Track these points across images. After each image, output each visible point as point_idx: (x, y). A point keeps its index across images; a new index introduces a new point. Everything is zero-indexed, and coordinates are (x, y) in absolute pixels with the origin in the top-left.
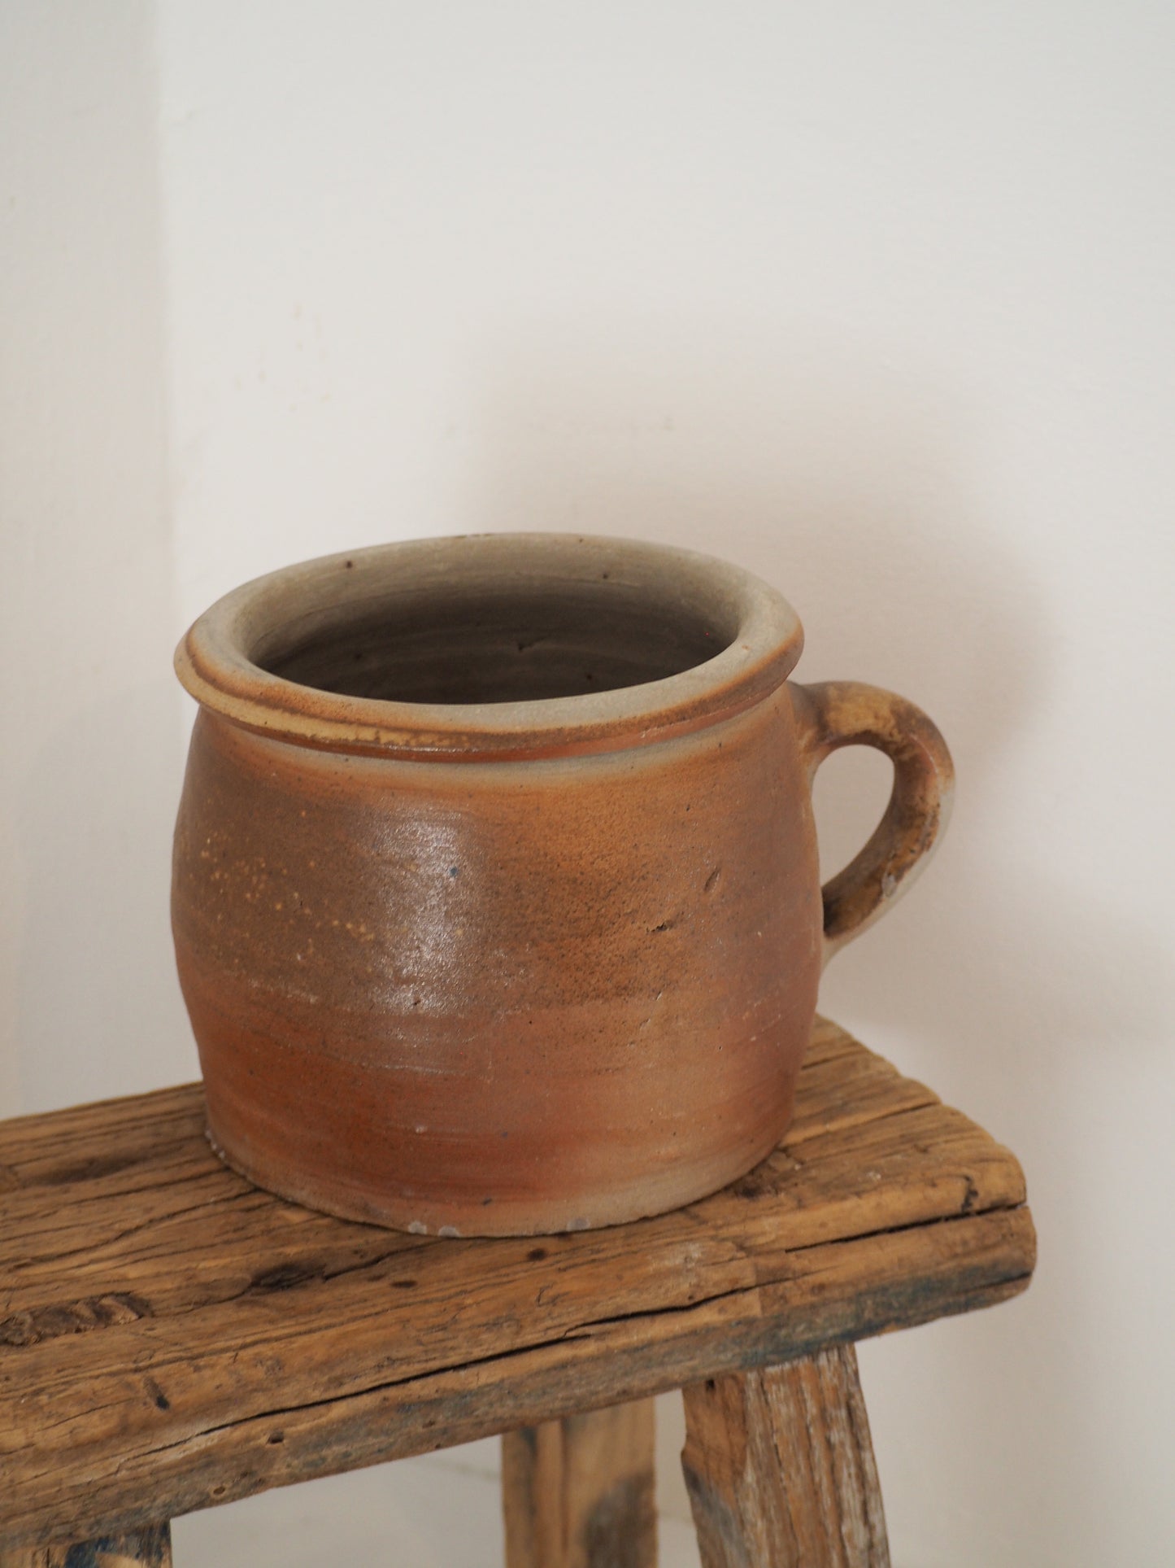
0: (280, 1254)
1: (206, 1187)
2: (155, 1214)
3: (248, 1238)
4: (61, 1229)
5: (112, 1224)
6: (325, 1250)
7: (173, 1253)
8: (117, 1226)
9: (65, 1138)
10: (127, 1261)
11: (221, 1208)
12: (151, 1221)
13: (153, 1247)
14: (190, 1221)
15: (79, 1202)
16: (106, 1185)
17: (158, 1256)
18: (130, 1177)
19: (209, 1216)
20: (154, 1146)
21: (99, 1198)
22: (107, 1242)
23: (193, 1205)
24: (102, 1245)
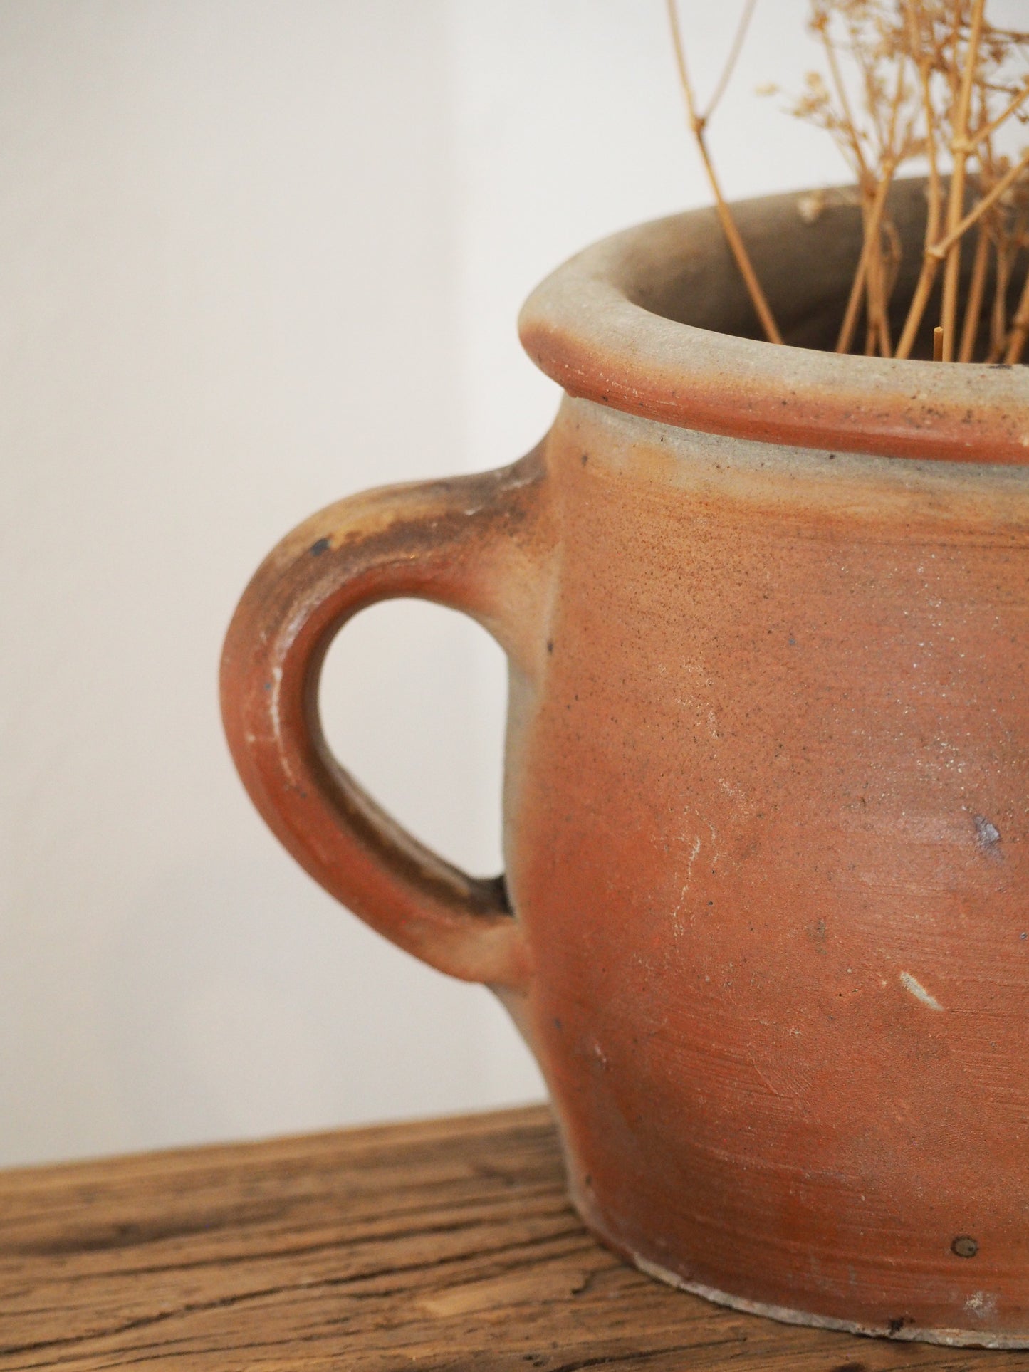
0: (398, 1356)
1: (305, 1263)
2: (199, 1298)
3: (347, 1334)
4: (28, 1312)
5: (120, 1308)
6: (476, 1354)
7: (214, 1350)
8: (126, 1313)
9: (88, 1195)
10: (124, 1359)
11: (317, 1292)
12: (190, 1308)
13: (177, 1341)
14: (254, 1308)
15: (77, 1279)
16: (131, 1258)
17: (179, 1354)
18: (179, 1248)
19: (293, 1302)
20: (240, 1208)
21: (111, 1275)
22: (102, 1334)
23: (269, 1287)
24: (91, 1337)
